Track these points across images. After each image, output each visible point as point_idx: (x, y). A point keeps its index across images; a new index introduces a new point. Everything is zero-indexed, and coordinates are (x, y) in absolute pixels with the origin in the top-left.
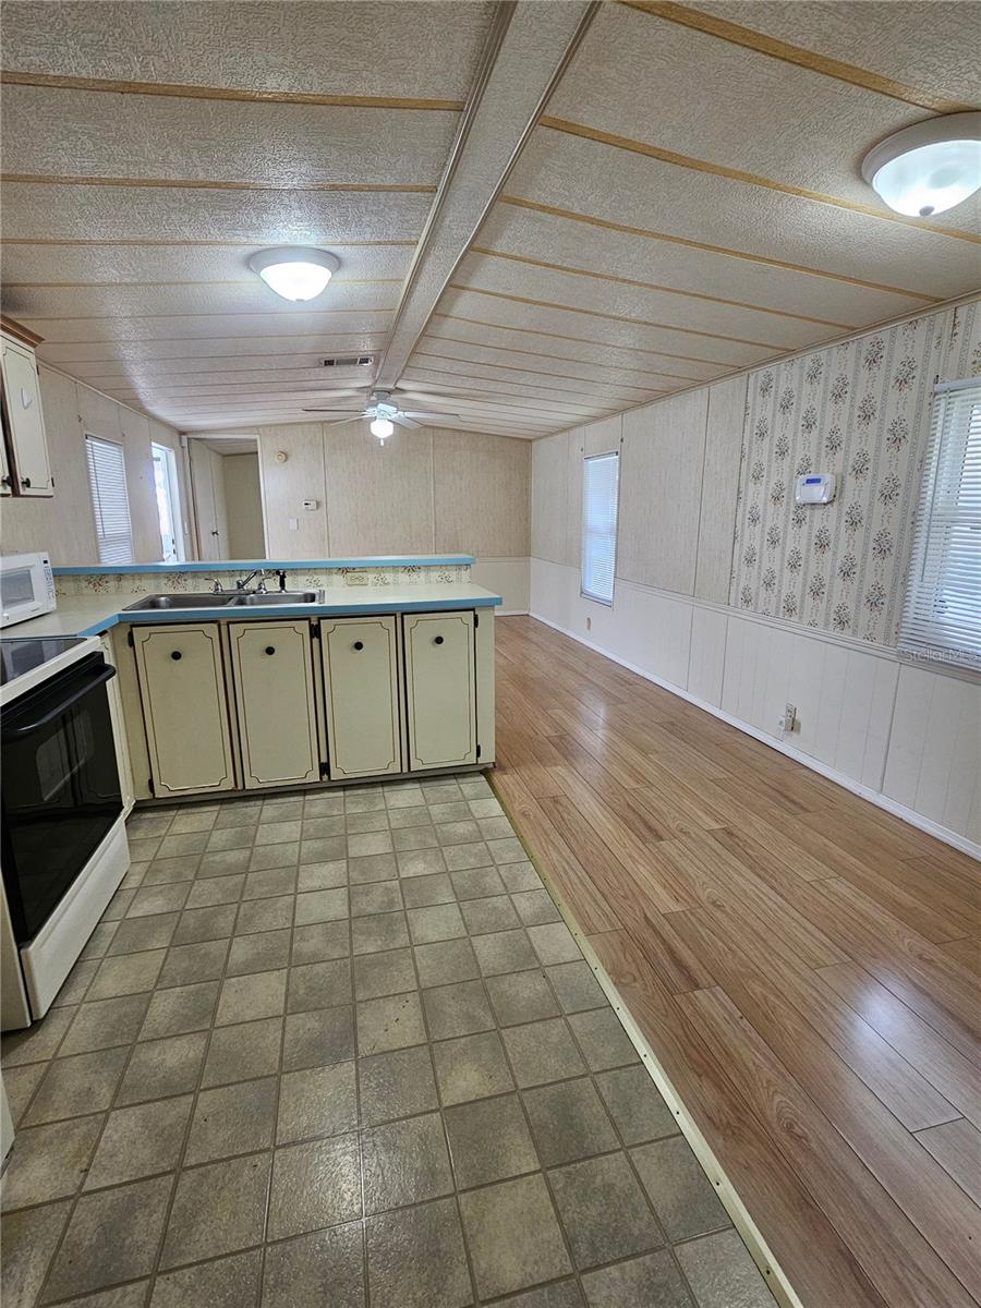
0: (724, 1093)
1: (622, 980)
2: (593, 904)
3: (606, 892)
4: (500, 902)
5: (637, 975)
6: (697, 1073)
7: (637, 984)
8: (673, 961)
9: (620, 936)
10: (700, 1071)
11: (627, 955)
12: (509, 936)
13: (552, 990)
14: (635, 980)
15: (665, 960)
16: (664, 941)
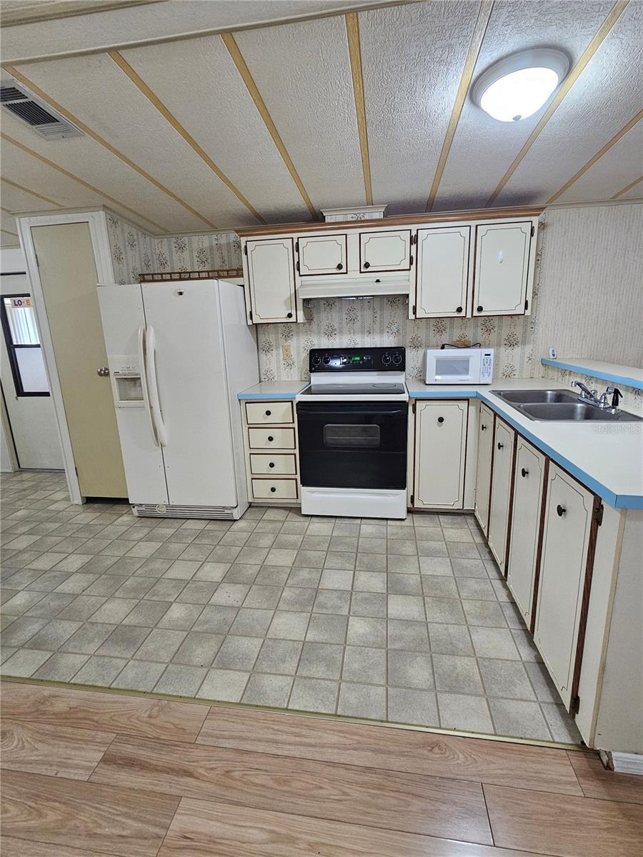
0: (52, 715)
1: (157, 708)
2: (239, 734)
3: (246, 758)
4: (290, 666)
5: (152, 721)
6: (74, 708)
7: (146, 715)
8: (135, 760)
9: (190, 734)
10: (72, 710)
11: (172, 727)
12: (250, 660)
13: (189, 665)
14: (150, 717)
15: (143, 754)
16: (155, 769)
